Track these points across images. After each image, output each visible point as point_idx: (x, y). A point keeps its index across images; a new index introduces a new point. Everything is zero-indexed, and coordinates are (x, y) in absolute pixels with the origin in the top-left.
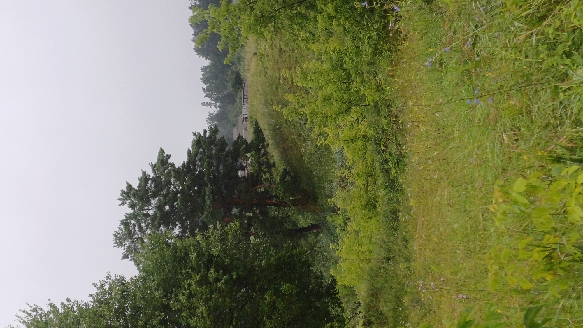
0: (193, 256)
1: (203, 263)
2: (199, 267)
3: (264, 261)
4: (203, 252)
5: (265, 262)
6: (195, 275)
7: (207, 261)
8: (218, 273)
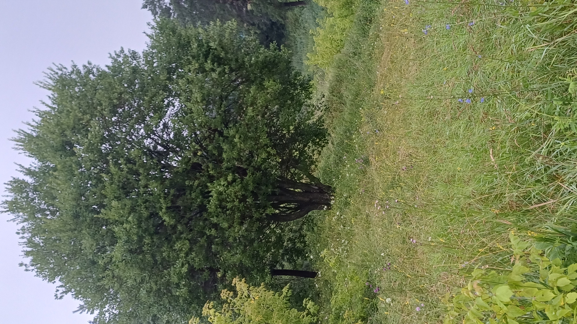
0: (195, 46)
1: (203, 53)
2: (199, 56)
3: (253, 58)
4: (203, 43)
5: (255, 59)
6: (195, 63)
7: (206, 51)
8: (213, 64)
